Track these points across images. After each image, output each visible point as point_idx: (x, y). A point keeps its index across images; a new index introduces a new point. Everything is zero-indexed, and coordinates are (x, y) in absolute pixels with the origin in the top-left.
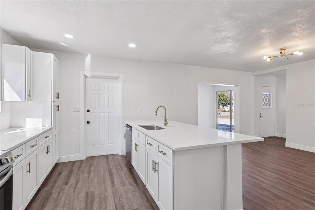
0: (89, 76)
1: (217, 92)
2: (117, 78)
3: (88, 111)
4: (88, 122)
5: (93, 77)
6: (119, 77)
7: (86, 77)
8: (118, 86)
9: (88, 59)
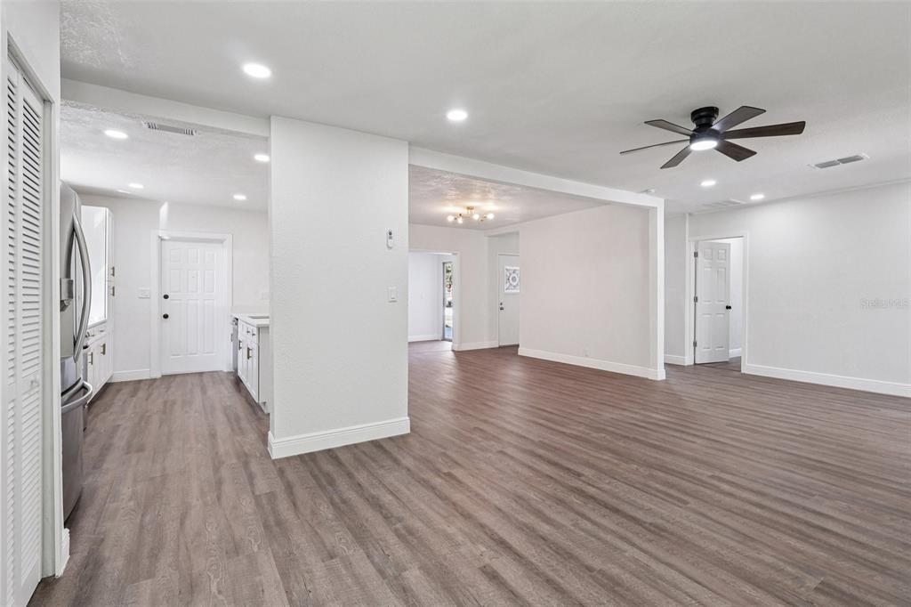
0: (166, 238)
1: (444, 263)
2: (221, 241)
3: (166, 297)
4: (166, 316)
5: (173, 239)
6: (225, 240)
7: (162, 240)
8: (222, 255)
9: (164, 209)
